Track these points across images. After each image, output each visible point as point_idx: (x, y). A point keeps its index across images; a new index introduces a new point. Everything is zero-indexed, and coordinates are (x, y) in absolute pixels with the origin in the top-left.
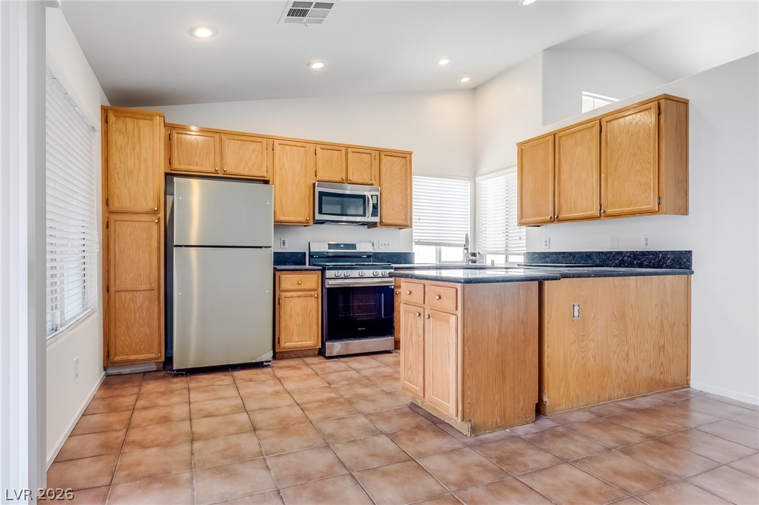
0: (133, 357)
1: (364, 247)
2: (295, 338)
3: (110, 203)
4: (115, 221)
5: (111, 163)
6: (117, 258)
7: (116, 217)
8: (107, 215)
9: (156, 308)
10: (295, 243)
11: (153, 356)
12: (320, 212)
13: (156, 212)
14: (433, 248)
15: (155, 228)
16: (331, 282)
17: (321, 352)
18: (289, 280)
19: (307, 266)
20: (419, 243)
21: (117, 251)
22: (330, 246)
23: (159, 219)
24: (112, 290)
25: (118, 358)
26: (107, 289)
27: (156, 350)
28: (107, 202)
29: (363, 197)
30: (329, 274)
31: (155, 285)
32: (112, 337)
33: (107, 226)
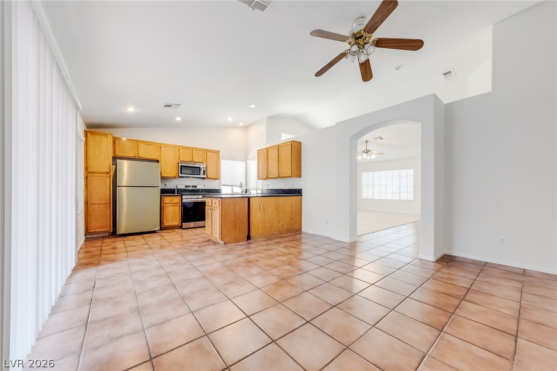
0: (98, 230)
1: (200, 187)
2: (170, 222)
3: (88, 169)
4: (90, 176)
5: (88, 153)
6: (91, 191)
7: (91, 174)
8: (87, 174)
9: (109, 210)
10: (171, 185)
11: (107, 230)
12: (181, 173)
13: (108, 173)
14: (230, 187)
15: (108, 179)
16: (185, 200)
17: (181, 227)
18: (167, 200)
19: (176, 194)
20: (224, 185)
21: (91, 188)
22: (186, 186)
23: (110, 176)
24: (89, 204)
25: (91, 231)
26: (86, 203)
27: (108, 227)
28: (86, 169)
29: (199, 168)
30: (184, 197)
31: (108, 201)
32: (89, 223)
33: (86, 178)
